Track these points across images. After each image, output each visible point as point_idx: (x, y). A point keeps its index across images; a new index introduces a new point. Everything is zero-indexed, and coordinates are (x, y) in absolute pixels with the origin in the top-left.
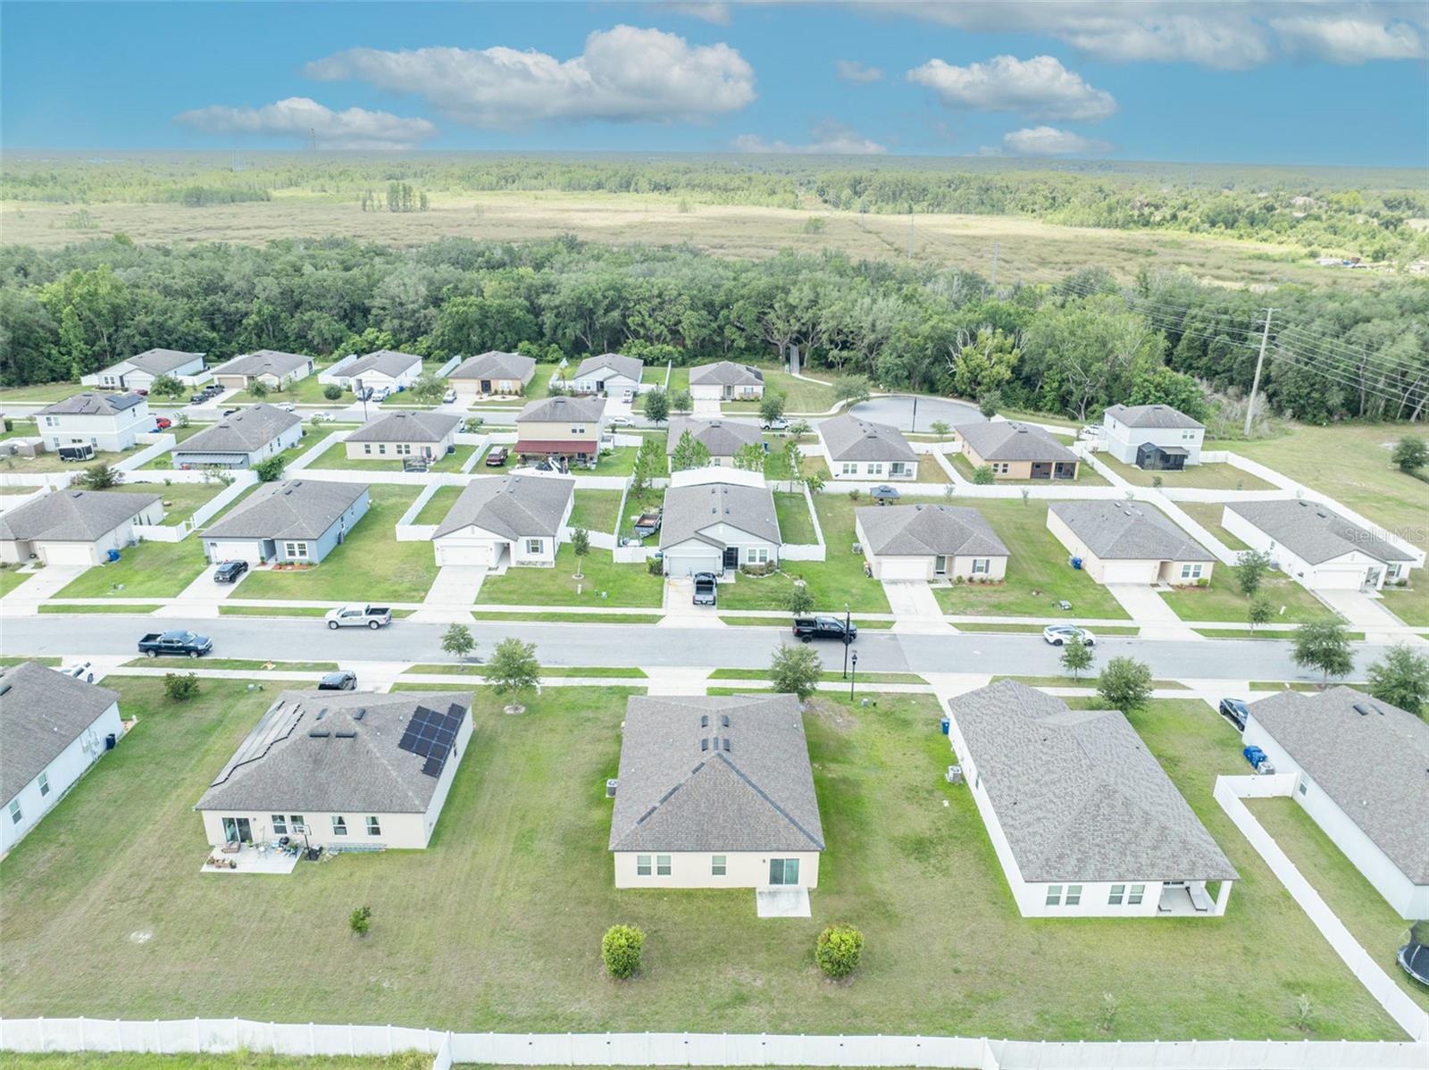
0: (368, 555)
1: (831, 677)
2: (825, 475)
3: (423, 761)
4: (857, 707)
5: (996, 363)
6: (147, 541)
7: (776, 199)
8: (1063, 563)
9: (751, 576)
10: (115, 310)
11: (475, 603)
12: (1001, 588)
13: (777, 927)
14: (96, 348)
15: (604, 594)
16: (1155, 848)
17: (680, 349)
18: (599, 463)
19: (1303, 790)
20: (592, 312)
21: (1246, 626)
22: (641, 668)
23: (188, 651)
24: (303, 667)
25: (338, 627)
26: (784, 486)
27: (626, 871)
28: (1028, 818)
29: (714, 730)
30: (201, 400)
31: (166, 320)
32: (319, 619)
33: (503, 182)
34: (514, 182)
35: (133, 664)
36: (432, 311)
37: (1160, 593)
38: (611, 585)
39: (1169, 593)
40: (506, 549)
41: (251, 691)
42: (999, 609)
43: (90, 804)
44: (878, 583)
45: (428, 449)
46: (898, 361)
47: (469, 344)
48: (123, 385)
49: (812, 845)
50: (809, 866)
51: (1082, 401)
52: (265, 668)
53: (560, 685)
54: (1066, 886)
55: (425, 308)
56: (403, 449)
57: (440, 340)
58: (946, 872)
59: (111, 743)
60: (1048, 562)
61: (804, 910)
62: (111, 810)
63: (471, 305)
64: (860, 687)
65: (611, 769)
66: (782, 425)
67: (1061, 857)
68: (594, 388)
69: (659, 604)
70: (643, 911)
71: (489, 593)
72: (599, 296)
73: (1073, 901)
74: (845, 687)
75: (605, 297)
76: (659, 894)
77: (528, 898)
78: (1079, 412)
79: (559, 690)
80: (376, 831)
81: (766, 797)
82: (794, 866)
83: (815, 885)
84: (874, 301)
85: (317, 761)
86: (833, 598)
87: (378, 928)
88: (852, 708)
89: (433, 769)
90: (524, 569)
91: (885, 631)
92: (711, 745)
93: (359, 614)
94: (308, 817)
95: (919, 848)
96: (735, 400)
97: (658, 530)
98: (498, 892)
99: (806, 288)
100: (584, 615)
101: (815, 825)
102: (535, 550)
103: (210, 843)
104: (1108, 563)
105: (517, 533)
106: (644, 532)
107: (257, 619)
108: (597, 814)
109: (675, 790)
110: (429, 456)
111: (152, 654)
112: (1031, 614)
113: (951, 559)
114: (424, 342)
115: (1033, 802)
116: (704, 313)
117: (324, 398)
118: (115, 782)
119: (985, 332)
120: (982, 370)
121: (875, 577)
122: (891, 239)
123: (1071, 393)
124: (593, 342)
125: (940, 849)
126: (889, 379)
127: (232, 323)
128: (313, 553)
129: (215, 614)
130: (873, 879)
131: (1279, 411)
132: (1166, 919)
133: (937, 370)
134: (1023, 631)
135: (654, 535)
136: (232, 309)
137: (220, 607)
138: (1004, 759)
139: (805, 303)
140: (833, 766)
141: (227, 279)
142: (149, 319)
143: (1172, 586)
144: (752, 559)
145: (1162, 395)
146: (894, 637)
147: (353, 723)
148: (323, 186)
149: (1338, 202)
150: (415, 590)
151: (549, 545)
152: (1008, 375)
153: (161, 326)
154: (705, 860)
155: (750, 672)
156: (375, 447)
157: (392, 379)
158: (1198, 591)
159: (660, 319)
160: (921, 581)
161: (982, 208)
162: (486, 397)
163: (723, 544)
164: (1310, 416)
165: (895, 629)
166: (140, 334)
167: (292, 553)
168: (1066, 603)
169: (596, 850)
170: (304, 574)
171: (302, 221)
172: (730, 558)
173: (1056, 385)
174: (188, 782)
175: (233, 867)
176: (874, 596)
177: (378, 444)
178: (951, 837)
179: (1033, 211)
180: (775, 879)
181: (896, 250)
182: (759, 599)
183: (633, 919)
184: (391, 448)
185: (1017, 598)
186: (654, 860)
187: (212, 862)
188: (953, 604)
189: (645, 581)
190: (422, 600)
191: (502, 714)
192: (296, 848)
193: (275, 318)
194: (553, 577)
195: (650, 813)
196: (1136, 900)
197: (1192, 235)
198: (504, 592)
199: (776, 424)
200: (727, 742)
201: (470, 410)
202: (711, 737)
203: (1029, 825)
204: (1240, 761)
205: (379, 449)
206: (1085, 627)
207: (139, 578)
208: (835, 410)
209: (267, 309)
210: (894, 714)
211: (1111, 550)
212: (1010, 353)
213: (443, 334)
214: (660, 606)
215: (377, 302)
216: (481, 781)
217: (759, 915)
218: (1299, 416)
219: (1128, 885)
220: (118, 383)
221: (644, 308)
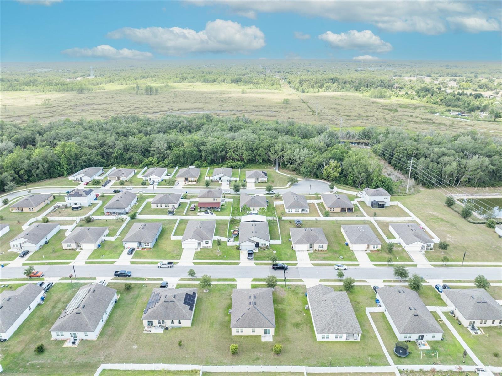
0: (165, 245)
1: (280, 280)
2: (283, 214)
3: (189, 307)
4: (287, 289)
5: (334, 172)
6: (106, 241)
7: (274, 87)
8: (343, 243)
9: (262, 250)
10: (76, 154)
11: (193, 259)
12: (326, 252)
13: (265, 344)
14: (70, 166)
15: (225, 256)
16: (345, 326)
17: (243, 163)
18: (221, 209)
19: (385, 310)
20: (216, 152)
21: (386, 263)
22: (235, 279)
23: (126, 275)
24: (154, 279)
25: (161, 267)
26: (271, 218)
27: (234, 332)
28: (320, 319)
29: (252, 300)
30: (105, 186)
31: (91, 157)
32: (155, 265)
33: (182, 80)
34: (185, 79)
35: (113, 279)
36: (168, 151)
37: (367, 253)
38: (227, 253)
39: (369, 253)
40: (199, 244)
41: (143, 287)
42: (325, 259)
43: (116, 317)
44: (295, 251)
45: (174, 206)
46: (306, 170)
47: (180, 162)
48: (81, 180)
49: (273, 326)
50: (272, 330)
51: (360, 182)
52: (145, 280)
53: (216, 284)
54: (326, 335)
55: (166, 150)
56: (167, 206)
57: (171, 161)
58: (302, 331)
59: (116, 302)
60: (340, 243)
61: (271, 340)
62: (120, 318)
63: (181, 151)
64: (287, 283)
65: (230, 307)
66: (272, 193)
67: (325, 328)
68: (218, 179)
69: (239, 259)
70: (238, 340)
71: (196, 256)
72: (219, 148)
73: (328, 338)
74: (283, 283)
75: (220, 148)
76: (241, 336)
77: (213, 338)
78: (359, 186)
79: (216, 285)
80: (180, 323)
81: (263, 315)
82: (269, 330)
83: (274, 334)
84: (300, 150)
85: (166, 308)
86: (283, 256)
87: (183, 345)
88: (285, 289)
89: (191, 309)
90: (204, 249)
91: (295, 266)
92: (252, 304)
93: (166, 264)
94: (166, 321)
95: (297, 325)
96: (259, 182)
97: (238, 235)
98: (207, 337)
99: (280, 145)
100: (220, 263)
101: (274, 322)
102: (207, 243)
103: (144, 326)
104: (354, 245)
105: (202, 239)
106: (235, 236)
107: (140, 265)
108: (227, 318)
109: (244, 314)
110: (174, 207)
111: (117, 276)
112: (332, 260)
113: (313, 245)
114: (166, 161)
115: (321, 316)
116: (250, 151)
117: (141, 184)
118: (119, 312)
119: (332, 162)
120: (331, 173)
121: (294, 250)
122: (311, 106)
123: (356, 180)
124: (217, 160)
125: (302, 326)
126: (304, 175)
127: (109, 155)
128: (151, 245)
129: (129, 264)
130: (286, 333)
131: (418, 184)
132: (348, 341)
133: (318, 172)
134: (330, 265)
135: (237, 237)
136: (109, 151)
137: (130, 262)
138: (316, 305)
139: (280, 150)
140: (279, 305)
141: (107, 142)
142: (86, 158)
143: (370, 251)
144: (262, 245)
145: (381, 183)
146: (297, 268)
147: (173, 299)
148: (121, 83)
149: (463, 86)
150: (178, 256)
151: (211, 242)
152: (338, 175)
153: (89, 159)
154: (251, 329)
155: (261, 279)
156: (159, 205)
157: (160, 178)
158: (377, 252)
159: (237, 154)
160: (305, 250)
161: (343, 90)
162: (187, 183)
163: (255, 242)
164: (427, 186)
165: (298, 266)
166: (83, 162)
167: (146, 245)
168: (342, 257)
169: (227, 327)
170: (149, 251)
171: (117, 100)
172: (257, 245)
173: (352, 178)
174: (135, 311)
175: (150, 331)
176: (293, 256)
177: (160, 204)
178: (305, 323)
179: (360, 91)
180: (265, 333)
181: (312, 111)
182: (264, 257)
183: (236, 342)
184: (163, 206)
185: (330, 255)
186: (240, 329)
187: (146, 330)
188: (313, 258)
189: (235, 251)
190: (180, 259)
191: (203, 292)
192: (163, 327)
193: (122, 154)
194: (212, 251)
195: (239, 319)
196: (341, 338)
197: (412, 101)
198: (200, 256)
199: (271, 192)
200: (255, 302)
201: (183, 188)
202: (252, 301)
203: (320, 321)
204: (374, 302)
205: (160, 206)
206: (344, 264)
207: (107, 253)
208: (288, 186)
209: (120, 152)
210: (295, 291)
211: (355, 242)
212: (339, 168)
213: (172, 159)
214: (239, 260)
215: (152, 149)
216: (201, 310)
217: (262, 341)
218: (424, 185)
219: (339, 335)
220: (80, 179)
221: (232, 150)
